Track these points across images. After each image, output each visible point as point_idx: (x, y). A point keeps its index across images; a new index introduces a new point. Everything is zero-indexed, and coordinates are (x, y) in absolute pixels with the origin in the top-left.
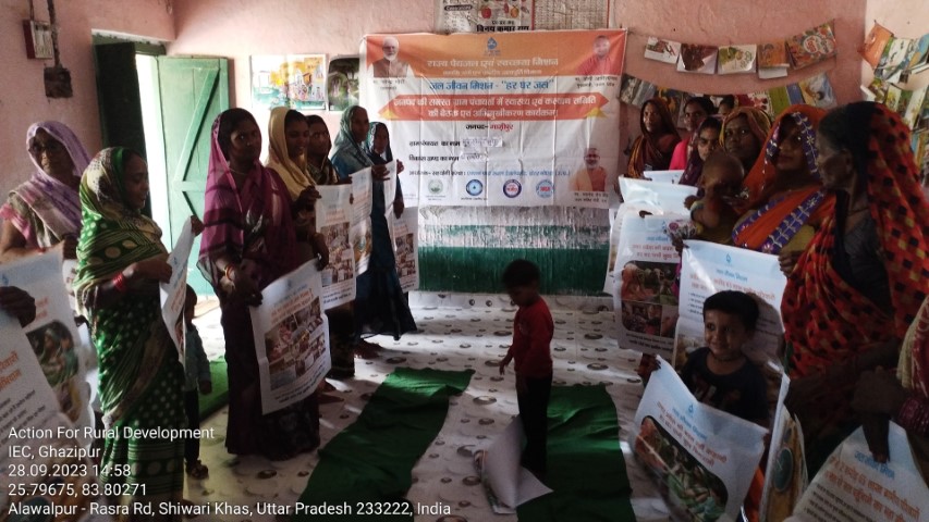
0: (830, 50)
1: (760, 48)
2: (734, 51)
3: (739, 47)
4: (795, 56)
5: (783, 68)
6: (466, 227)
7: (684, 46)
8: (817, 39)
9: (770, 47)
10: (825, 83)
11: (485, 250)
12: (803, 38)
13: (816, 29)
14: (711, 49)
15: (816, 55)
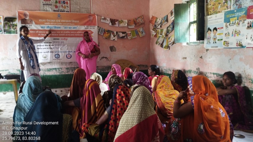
0: (143, 22)
1: (128, 21)
2: (122, 21)
3: (123, 20)
4: (136, 23)
5: (134, 26)
6: (53, 69)
7: (110, 19)
8: (140, 19)
9: (130, 20)
10: (143, 30)
11: (59, 75)
12: (137, 19)
13: (140, 17)
14: (117, 20)
15: (140, 23)
